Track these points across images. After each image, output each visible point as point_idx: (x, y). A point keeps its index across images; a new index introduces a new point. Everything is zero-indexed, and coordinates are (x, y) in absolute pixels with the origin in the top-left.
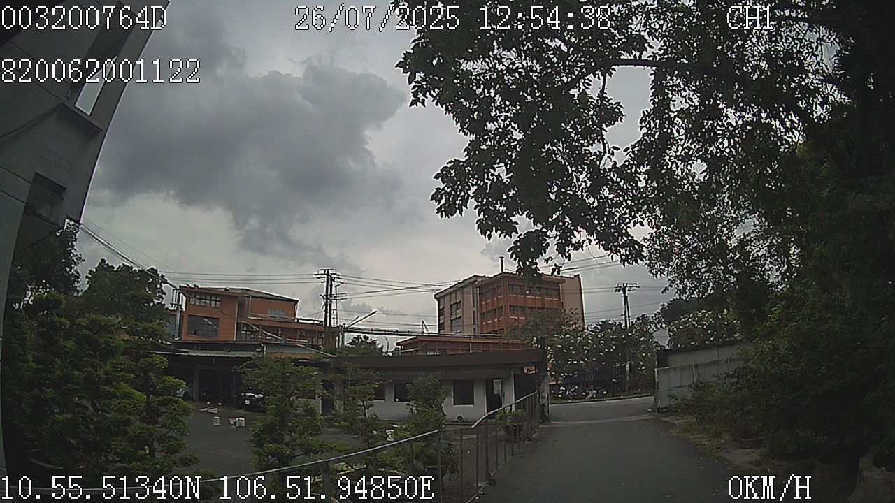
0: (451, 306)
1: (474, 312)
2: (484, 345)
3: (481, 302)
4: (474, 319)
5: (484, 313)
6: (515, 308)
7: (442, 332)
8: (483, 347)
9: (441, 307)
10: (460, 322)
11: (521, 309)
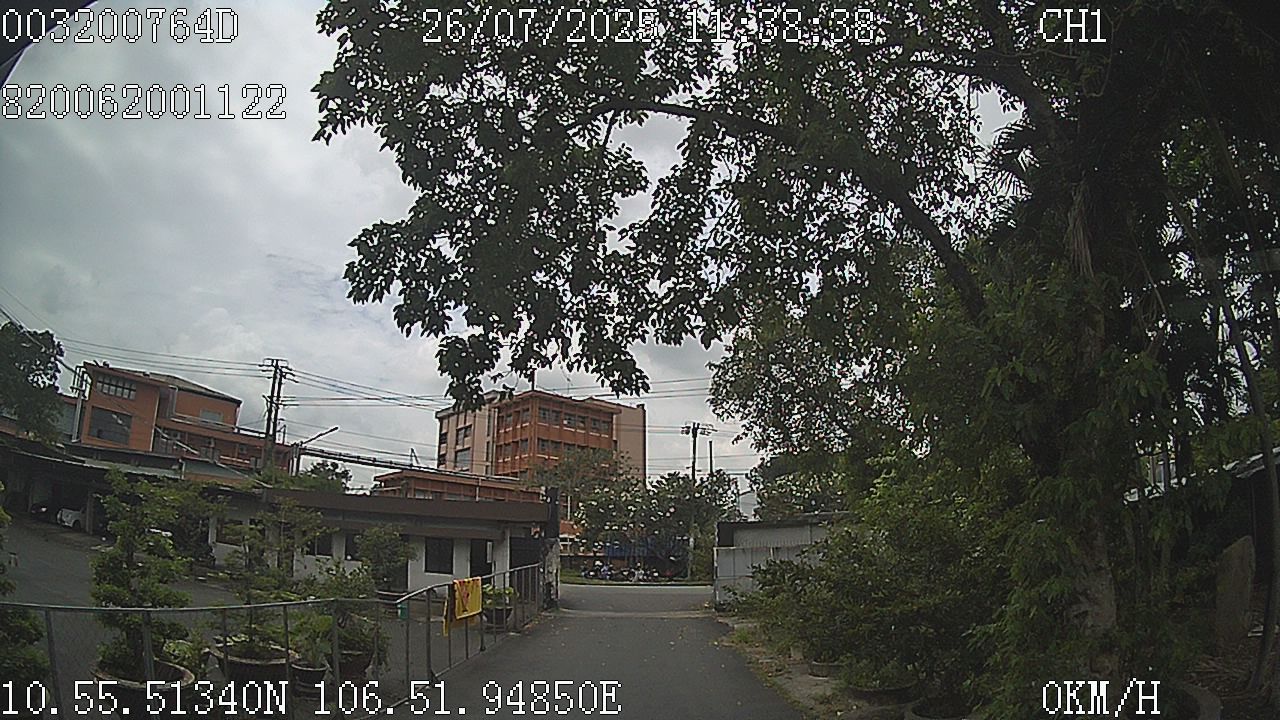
0: (458, 431)
1: (488, 443)
2: (497, 492)
3: (498, 430)
4: (487, 453)
5: (501, 446)
6: (545, 443)
7: (442, 468)
8: (495, 494)
9: (444, 431)
10: (466, 456)
11: (554, 445)
